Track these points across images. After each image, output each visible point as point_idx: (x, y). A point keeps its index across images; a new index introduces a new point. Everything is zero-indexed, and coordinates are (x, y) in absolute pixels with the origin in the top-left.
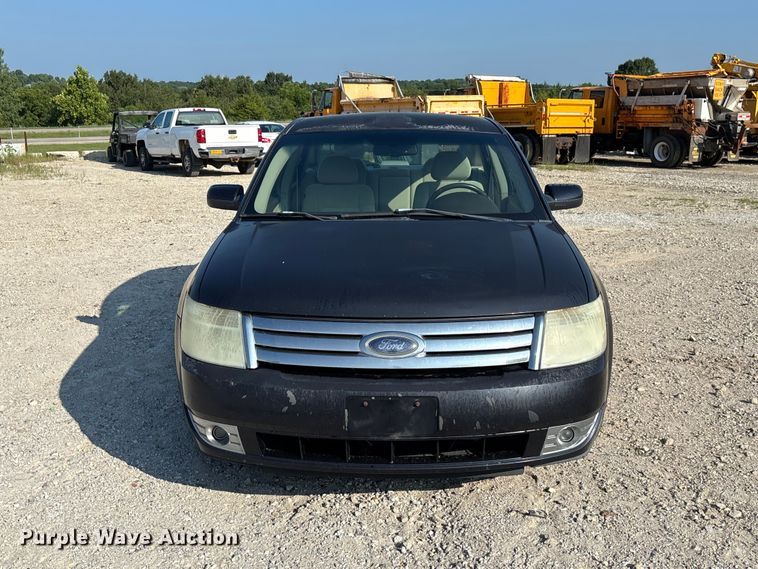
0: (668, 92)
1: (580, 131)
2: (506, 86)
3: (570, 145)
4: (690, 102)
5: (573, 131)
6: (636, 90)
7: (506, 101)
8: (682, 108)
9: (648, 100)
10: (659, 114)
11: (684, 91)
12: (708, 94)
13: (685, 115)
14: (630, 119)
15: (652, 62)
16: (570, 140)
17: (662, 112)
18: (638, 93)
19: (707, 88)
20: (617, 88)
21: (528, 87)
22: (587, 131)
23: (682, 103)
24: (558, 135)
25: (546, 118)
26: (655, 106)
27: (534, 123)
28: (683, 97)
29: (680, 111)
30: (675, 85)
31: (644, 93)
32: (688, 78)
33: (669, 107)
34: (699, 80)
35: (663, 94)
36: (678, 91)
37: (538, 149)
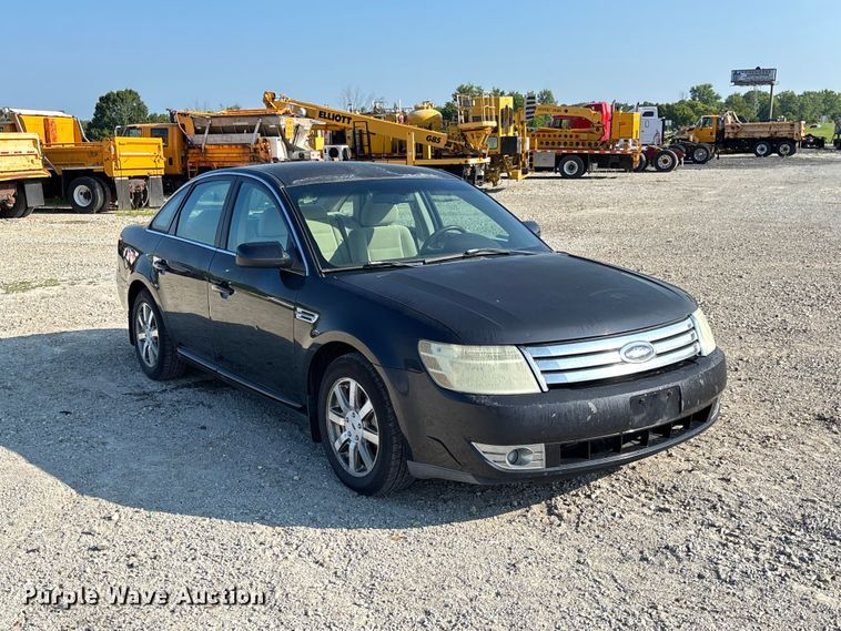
0: (239, 130)
1: (151, 172)
2: (53, 122)
3: (142, 188)
4: (265, 141)
5: (144, 173)
6: (204, 129)
7: (54, 139)
8: (258, 146)
9: (218, 138)
10: (235, 152)
11: (256, 130)
12: (279, 132)
13: (262, 154)
14: (202, 159)
15: (136, 94)
16: (142, 182)
17: (237, 151)
18: (207, 131)
19: (279, 127)
20: (183, 126)
21: (76, 124)
22: (159, 172)
23: (257, 142)
24: (130, 178)
25: (115, 158)
26: (229, 145)
27: (102, 164)
28: (256, 135)
29: (255, 150)
30: (246, 124)
31: (213, 131)
32: (259, 116)
33: (244, 146)
34: (270, 119)
35: (234, 133)
36: (251, 130)
37: (108, 194)
